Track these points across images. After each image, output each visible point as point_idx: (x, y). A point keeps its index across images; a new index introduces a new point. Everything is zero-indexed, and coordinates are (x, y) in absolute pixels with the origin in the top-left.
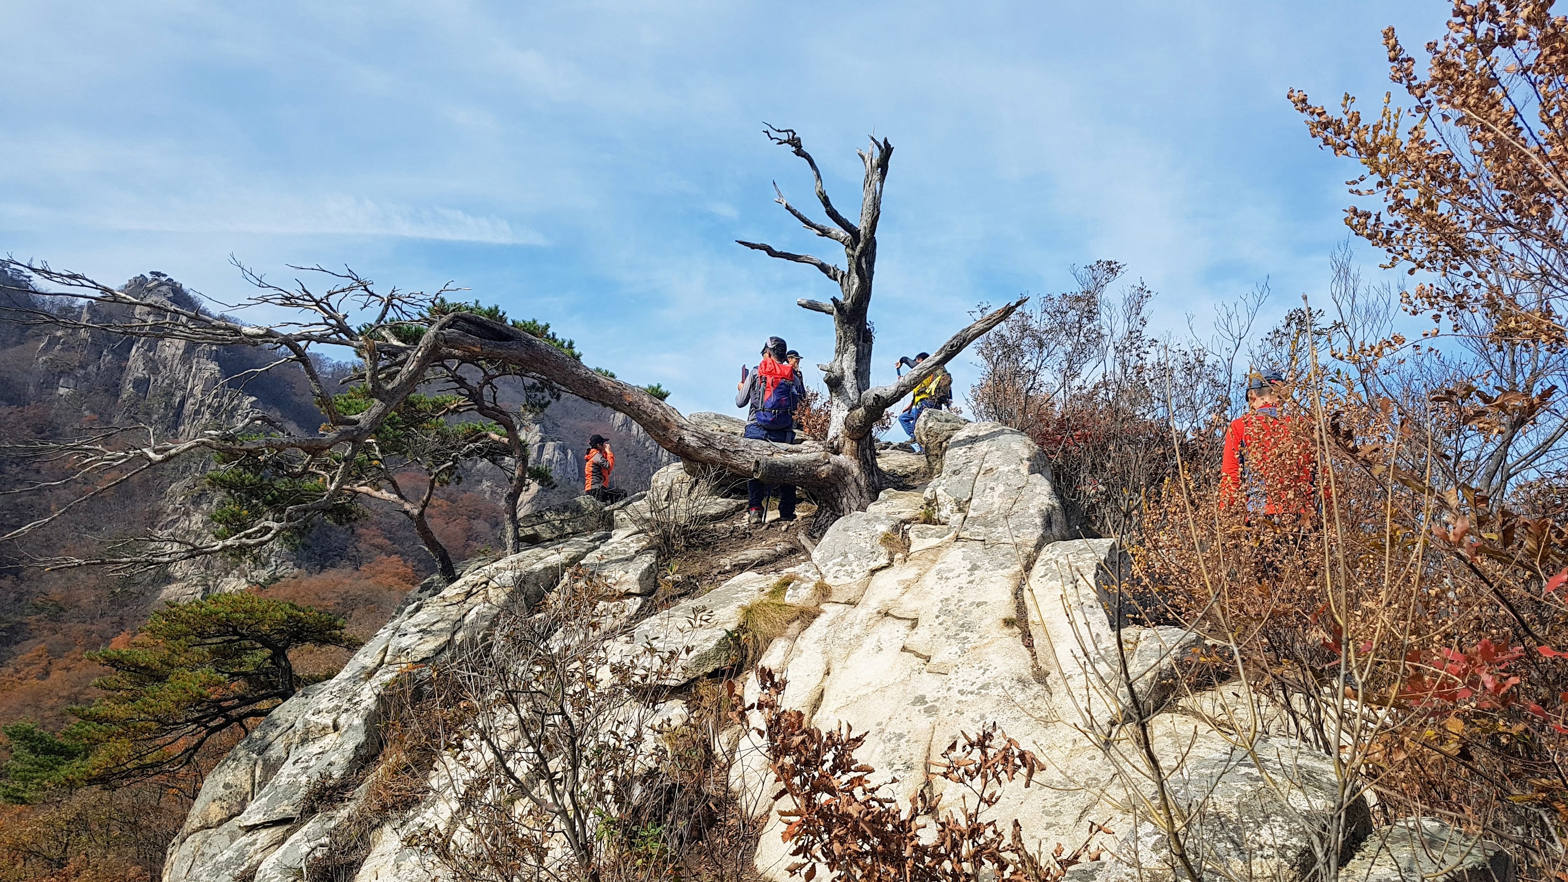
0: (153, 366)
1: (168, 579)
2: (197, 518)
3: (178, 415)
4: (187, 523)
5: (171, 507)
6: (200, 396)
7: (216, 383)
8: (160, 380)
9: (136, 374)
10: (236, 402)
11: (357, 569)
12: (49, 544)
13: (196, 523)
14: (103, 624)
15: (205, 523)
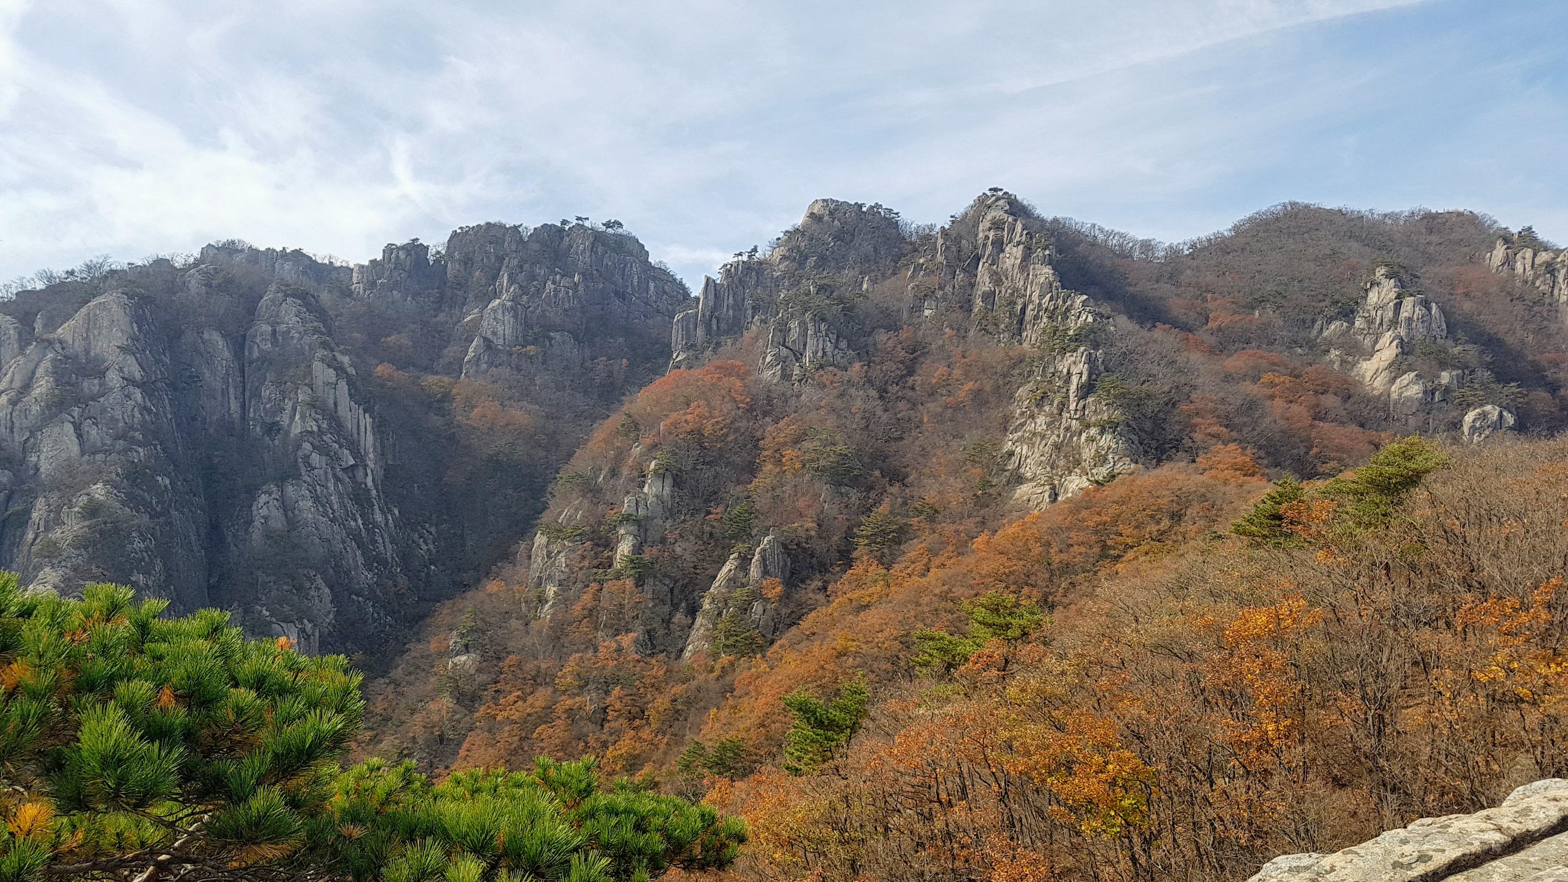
0: (997, 279)
1: (1020, 480)
2: (1041, 420)
3: (1021, 322)
4: (1033, 425)
5: (1018, 411)
6: (1038, 301)
7: (1051, 287)
8: (1003, 290)
9: (983, 289)
10: (1069, 303)
11: (1194, 461)
12: (924, 453)
13: (1041, 425)
14: (970, 524)
15: (1048, 425)
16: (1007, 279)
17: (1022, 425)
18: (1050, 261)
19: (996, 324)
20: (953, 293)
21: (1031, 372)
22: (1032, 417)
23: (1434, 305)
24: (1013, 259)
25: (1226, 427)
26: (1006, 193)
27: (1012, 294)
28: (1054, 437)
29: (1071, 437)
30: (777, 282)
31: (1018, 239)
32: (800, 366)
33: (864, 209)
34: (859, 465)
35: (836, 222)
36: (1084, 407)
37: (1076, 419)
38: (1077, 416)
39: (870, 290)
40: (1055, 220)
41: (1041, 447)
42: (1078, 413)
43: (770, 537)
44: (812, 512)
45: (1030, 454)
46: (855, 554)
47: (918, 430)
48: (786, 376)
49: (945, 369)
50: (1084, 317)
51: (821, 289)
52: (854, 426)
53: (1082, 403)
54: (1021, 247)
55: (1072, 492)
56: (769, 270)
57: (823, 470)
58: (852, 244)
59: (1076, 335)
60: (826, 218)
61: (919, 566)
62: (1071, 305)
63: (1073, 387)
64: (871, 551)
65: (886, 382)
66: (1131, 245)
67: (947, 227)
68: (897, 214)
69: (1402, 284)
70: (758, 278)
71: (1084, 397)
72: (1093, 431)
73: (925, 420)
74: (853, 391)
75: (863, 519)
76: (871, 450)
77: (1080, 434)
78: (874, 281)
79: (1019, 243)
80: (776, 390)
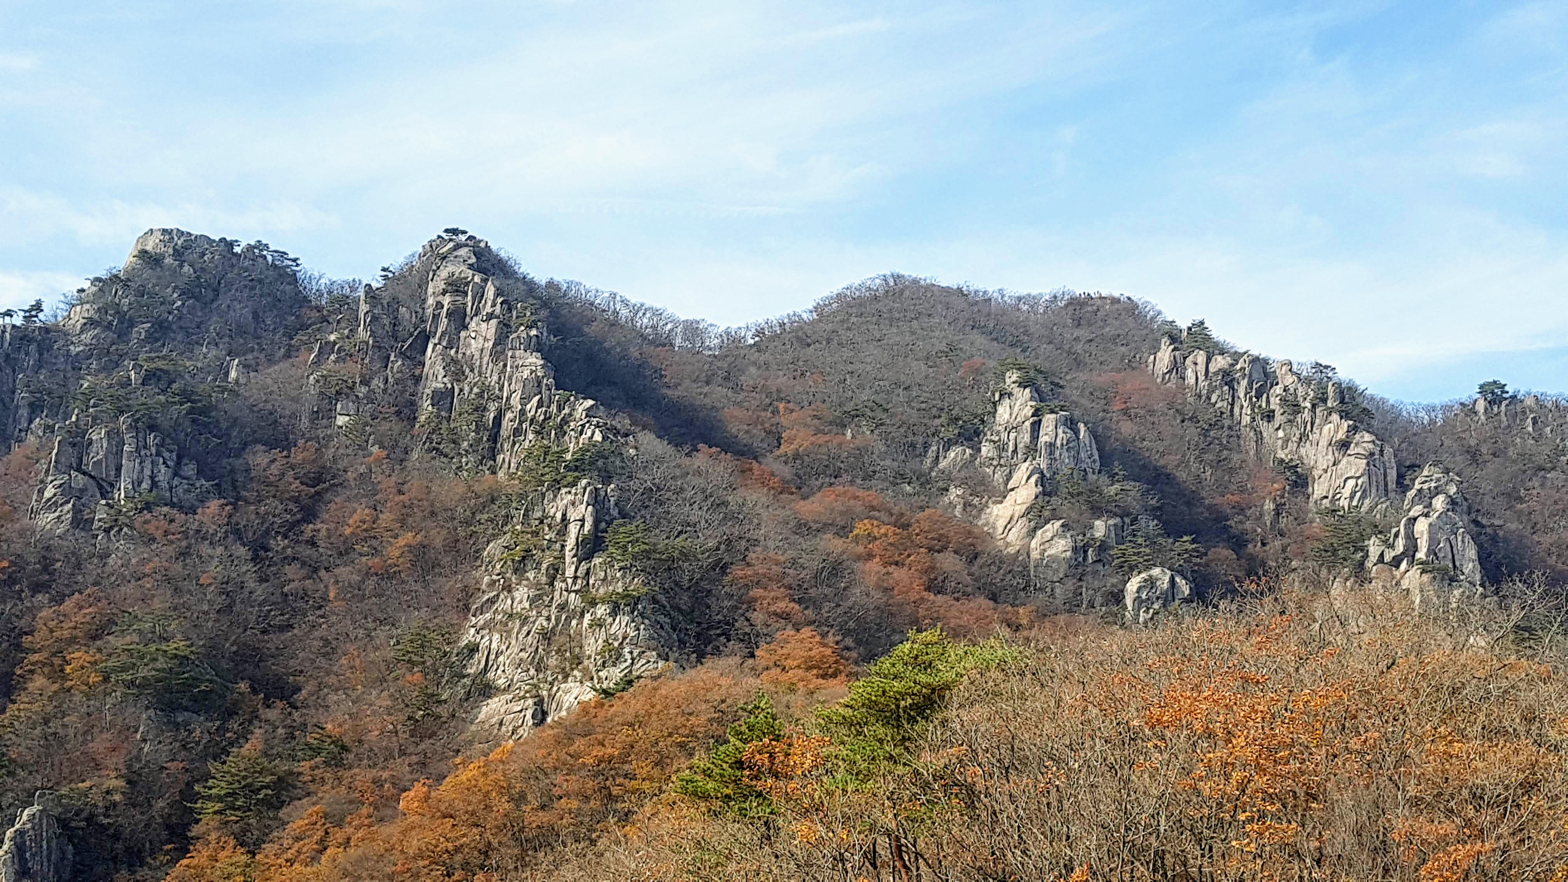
0: (456, 369)
1: (487, 690)
2: (522, 593)
3: (494, 438)
4: (509, 602)
5: (486, 579)
6: (520, 407)
7: (539, 383)
8: (467, 389)
9: (434, 385)
10: (567, 411)
11: (752, 656)
12: (329, 650)
13: (521, 602)
14: (401, 767)
15: (532, 601)
16: (472, 370)
17: (492, 601)
18: (538, 347)
19: (454, 442)
20: (385, 391)
21: (508, 518)
22: (508, 588)
23: (1081, 426)
24: (481, 340)
25: (800, 601)
26: (471, 238)
27: (480, 395)
28: (542, 621)
29: (569, 619)
30: (76, 364)
31: (488, 309)
32: (108, 504)
33: (237, 250)
34: (210, 674)
35: (186, 268)
36: (588, 573)
37: (576, 592)
38: (577, 587)
39: (242, 381)
40: (551, 284)
41: (521, 637)
42: (579, 581)
43: (35, 808)
44: (118, 760)
45: (504, 647)
46: (195, 830)
47: (318, 612)
48: (80, 522)
49: (367, 511)
50: (589, 433)
51: (150, 377)
52: (206, 608)
53: (584, 567)
54: (494, 322)
55: (569, 708)
56: (61, 343)
57: (145, 684)
58: (214, 306)
59: (577, 460)
60: (168, 261)
61: (309, 845)
62: (570, 415)
63: (571, 542)
64: (227, 823)
65: (267, 532)
66: (669, 326)
67: (375, 285)
68: (295, 260)
69: (1039, 395)
70: (41, 354)
71: (589, 557)
72: (601, 610)
73: (332, 595)
74: (205, 549)
75: (212, 766)
76: (234, 648)
77: (582, 615)
78: (246, 367)
79: (490, 317)
80: (61, 547)
